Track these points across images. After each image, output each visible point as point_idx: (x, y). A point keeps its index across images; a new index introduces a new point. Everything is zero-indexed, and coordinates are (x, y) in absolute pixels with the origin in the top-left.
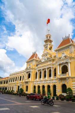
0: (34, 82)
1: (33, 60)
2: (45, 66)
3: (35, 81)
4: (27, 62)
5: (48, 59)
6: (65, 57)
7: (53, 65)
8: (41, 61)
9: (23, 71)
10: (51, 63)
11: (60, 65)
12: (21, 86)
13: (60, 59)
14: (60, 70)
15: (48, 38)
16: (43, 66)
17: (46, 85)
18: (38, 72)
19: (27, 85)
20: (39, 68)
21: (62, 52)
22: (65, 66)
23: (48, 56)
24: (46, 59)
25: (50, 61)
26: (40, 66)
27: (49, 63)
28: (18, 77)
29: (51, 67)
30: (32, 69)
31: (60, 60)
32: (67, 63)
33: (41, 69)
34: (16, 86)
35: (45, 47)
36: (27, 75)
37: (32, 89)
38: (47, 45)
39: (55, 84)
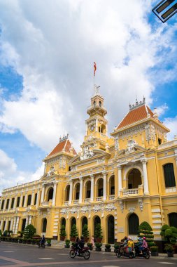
0: (61, 209)
1: (61, 155)
2: (88, 170)
3: (64, 206)
4: (45, 161)
5: (95, 153)
6: (136, 150)
7: (107, 167)
8: (79, 159)
9: (35, 183)
10: (103, 162)
11: (123, 167)
12: (30, 219)
13: (124, 153)
14: (122, 180)
15: (97, 104)
16: (83, 171)
17: (90, 217)
18: (71, 185)
19: (45, 216)
20: (73, 174)
21: (128, 136)
22: (134, 169)
23: (97, 147)
24: (91, 154)
25: (100, 158)
26: (77, 169)
27: (98, 163)
28: (24, 197)
29: (103, 172)
30: (58, 177)
31: (123, 156)
32: (139, 163)
33: (80, 177)
34: (18, 219)
35: (89, 125)
36: (46, 193)
37: (57, 227)
38: (93, 120)
39: (112, 213)
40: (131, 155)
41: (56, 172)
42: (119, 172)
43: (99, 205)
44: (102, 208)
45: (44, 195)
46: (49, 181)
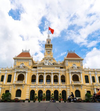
1: (30, 59)
2: (50, 70)
4: (15, 59)
10: (59, 69)
16: (46, 70)
20: (39, 70)
25: (57, 67)
26: (42, 68)
27: (56, 69)
29: (59, 73)
30: (29, 69)
33: (45, 72)
35: (47, 50)
36: (17, 76)
37: (28, 94)
38: (50, 49)
39: (65, 89)
40: (76, 69)
41: (27, 67)
42: (70, 74)
43: (58, 86)
44: (60, 87)
45: (16, 77)
46: (21, 70)
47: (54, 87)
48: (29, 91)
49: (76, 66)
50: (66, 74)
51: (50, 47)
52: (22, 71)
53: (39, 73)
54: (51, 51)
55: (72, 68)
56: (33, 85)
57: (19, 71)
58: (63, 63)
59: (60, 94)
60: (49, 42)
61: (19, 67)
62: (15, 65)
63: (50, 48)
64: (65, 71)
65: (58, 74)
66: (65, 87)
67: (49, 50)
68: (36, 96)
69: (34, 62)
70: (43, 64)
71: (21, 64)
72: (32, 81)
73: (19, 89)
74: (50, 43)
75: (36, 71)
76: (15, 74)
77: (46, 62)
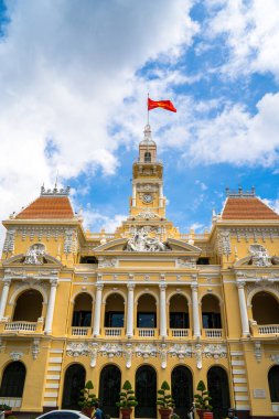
2: (154, 273)
4: (8, 225)
6: (274, 263)
8: (126, 247)
10: (191, 267)
11: (249, 285)
16: (138, 273)
20: (107, 273)
25: (186, 258)
26: (117, 266)
27: (178, 266)
29: (194, 283)
33: (130, 283)
35: (142, 189)
36: (12, 301)
37: (56, 385)
38: (151, 184)
39: (223, 362)
40: (266, 270)
41: (58, 258)
42: (242, 292)
43: (189, 344)
44: (198, 351)
45: (7, 304)
46: (31, 275)
47: (172, 350)
48: (58, 368)
49: (266, 256)
50: (221, 289)
51: (153, 175)
52: (36, 276)
53: (106, 287)
54: (158, 193)
55: (250, 263)
56: (78, 341)
57: (24, 275)
58: (207, 238)
59: (201, 386)
60: (148, 156)
61: (23, 260)
62: (7, 251)
63: (154, 180)
64: (219, 278)
65: (188, 288)
66: (220, 350)
67: (149, 187)
68: (92, 392)
69: (88, 237)
70: (125, 248)
71: (32, 248)
72: (75, 323)
73: (16, 358)
74: (154, 161)
75: (95, 277)
76: (6, 289)
77: (137, 237)
